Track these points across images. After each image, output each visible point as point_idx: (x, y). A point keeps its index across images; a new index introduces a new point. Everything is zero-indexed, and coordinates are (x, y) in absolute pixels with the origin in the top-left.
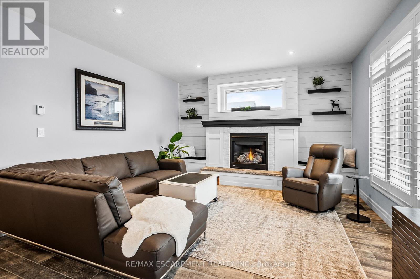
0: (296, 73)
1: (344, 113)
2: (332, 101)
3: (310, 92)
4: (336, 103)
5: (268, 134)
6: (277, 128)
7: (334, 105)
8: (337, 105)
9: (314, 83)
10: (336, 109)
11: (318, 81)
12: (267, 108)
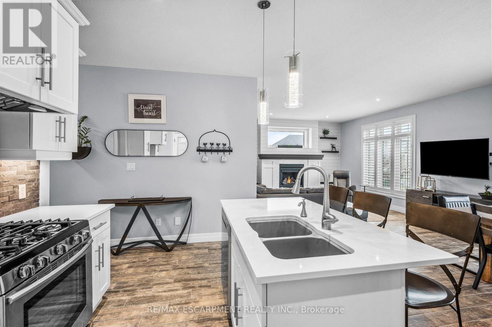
0: (317, 125)
1: (338, 152)
2: (331, 144)
3: (321, 138)
4: (334, 146)
5: (304, 164)
6: (310, 161)
7: (333, 147)
8: (335, 147)
9: (323, 133)
10: (334, 150)
11: (326, 132)
12: (301, 147)
